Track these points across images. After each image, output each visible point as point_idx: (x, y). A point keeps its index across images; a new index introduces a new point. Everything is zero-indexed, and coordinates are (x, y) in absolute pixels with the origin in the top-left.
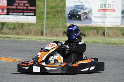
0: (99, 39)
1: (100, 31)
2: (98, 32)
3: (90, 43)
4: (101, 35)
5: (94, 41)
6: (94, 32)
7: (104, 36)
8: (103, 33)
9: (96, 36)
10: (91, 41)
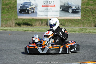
0: (43, 28)
1: (44, 22)
2: (42, 23)
3: (36, 31)
4: (44, 25)
5: (40, 30)
6: (39, 23)
7: (47, 26)
8: (46, 24)
9: (41, 26)
10: (37, 30)
